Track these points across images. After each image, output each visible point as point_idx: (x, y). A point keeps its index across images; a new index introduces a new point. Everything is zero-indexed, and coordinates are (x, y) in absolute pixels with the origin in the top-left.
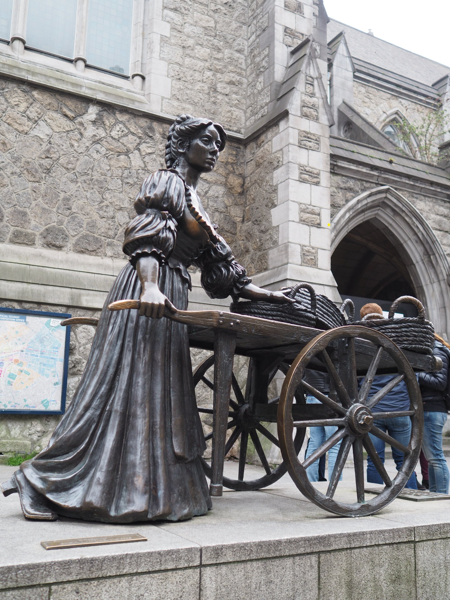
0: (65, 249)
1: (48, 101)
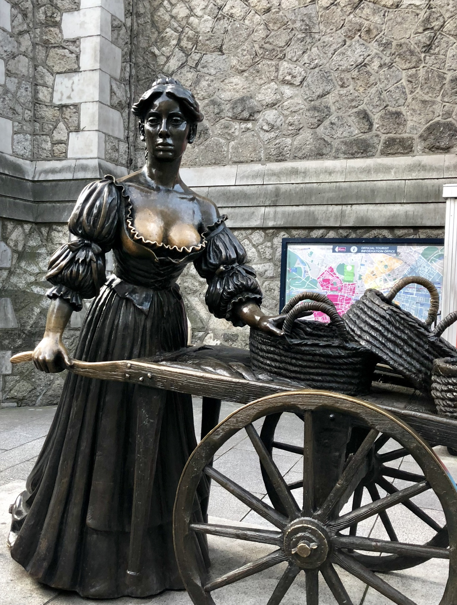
0: (454, 149)
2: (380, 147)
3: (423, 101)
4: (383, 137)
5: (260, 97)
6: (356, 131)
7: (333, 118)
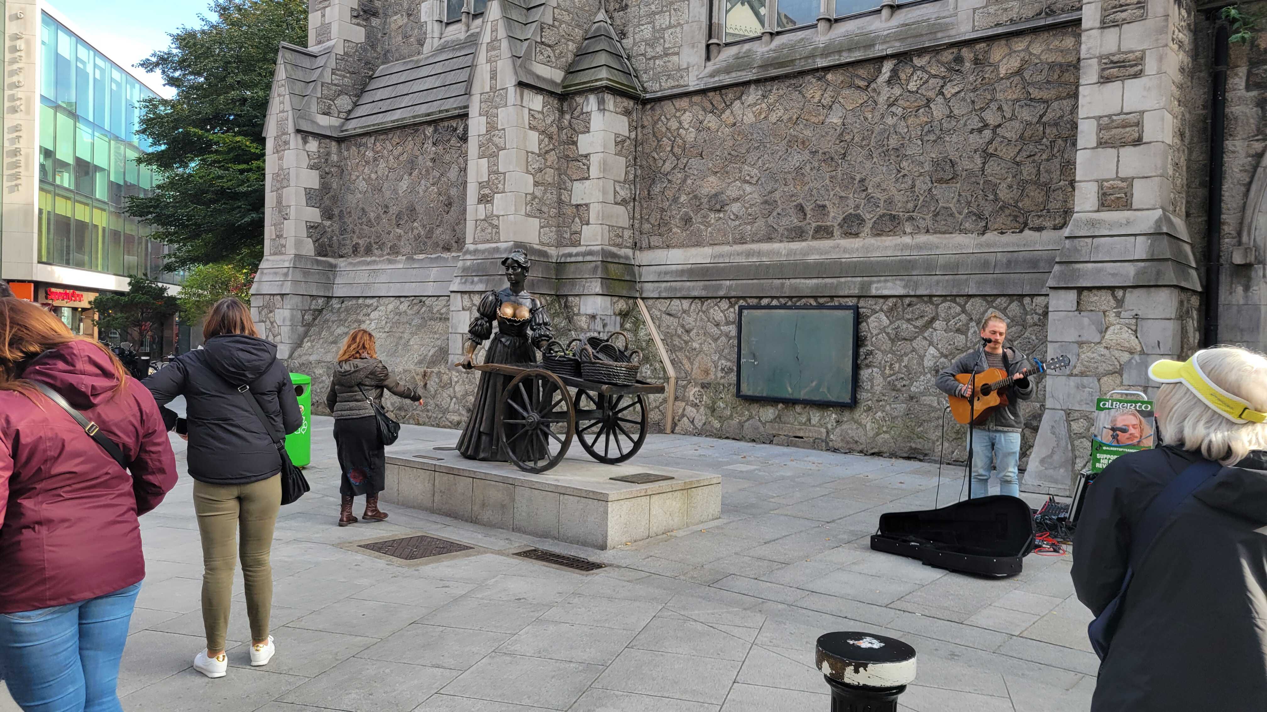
0: (862, 235)
1: (841, 78)
2: (811, 233)
3: (841, 197)
4: (814, 225)
5: (728, 193)
6: (795, 220)
7: (779, 210)
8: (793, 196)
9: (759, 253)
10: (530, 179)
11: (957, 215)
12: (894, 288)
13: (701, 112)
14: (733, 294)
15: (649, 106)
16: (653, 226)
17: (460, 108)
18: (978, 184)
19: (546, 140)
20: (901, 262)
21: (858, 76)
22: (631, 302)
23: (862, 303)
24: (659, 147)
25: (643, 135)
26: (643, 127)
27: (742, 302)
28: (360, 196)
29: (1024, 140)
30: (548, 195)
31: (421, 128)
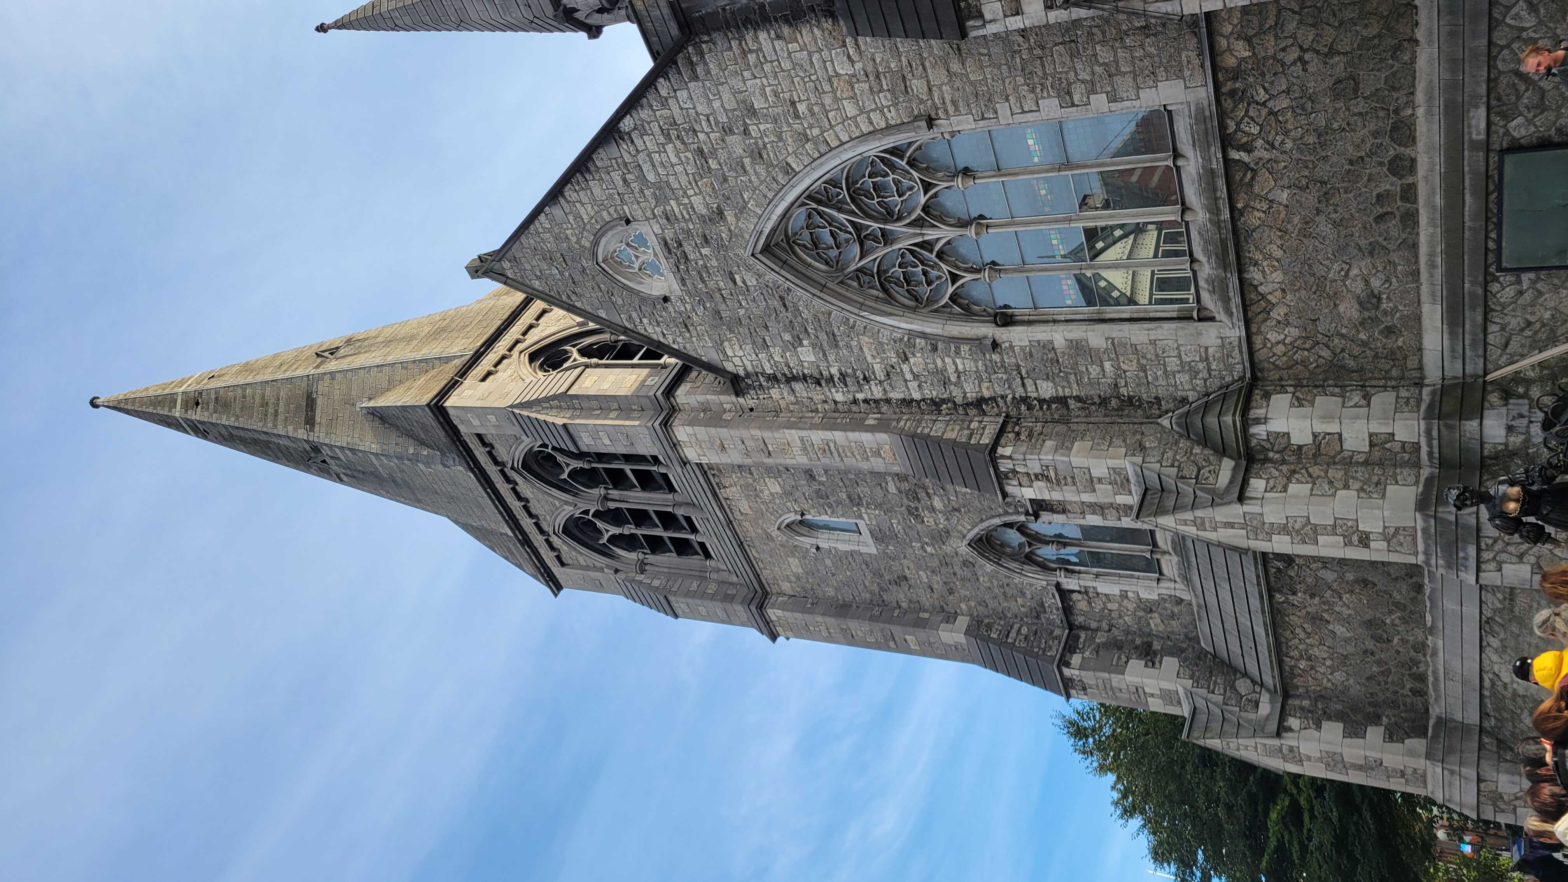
0: (1413, 155)
1: (1243, 194)
3: (1369, 180)
5: (1359, 291)
6: (1393, 224)
7: (1380, 239)
8: (1365, 228)
9: (1431, 255)
10: (1341, 493)
11: (1395, 69)
12: (1478, 118)
13: (1268, 323)
14: (1481, 279)
15: (1259, 374)
16: (1394, 366)
17: (1256, 563)
18: (1361, 55)
19: (1296, 476)
20: (1446, 114)
21: (1242, 179)
22: (1489, 388)
23: (1497, 147)
24: (1304, 362)
25: (1289, 378)
26: (1281, 379)
27: (1492, 269)
28: (1351, 681)
29: (1316, 23)
30: (1358, 475)
31: (1276, 606)
